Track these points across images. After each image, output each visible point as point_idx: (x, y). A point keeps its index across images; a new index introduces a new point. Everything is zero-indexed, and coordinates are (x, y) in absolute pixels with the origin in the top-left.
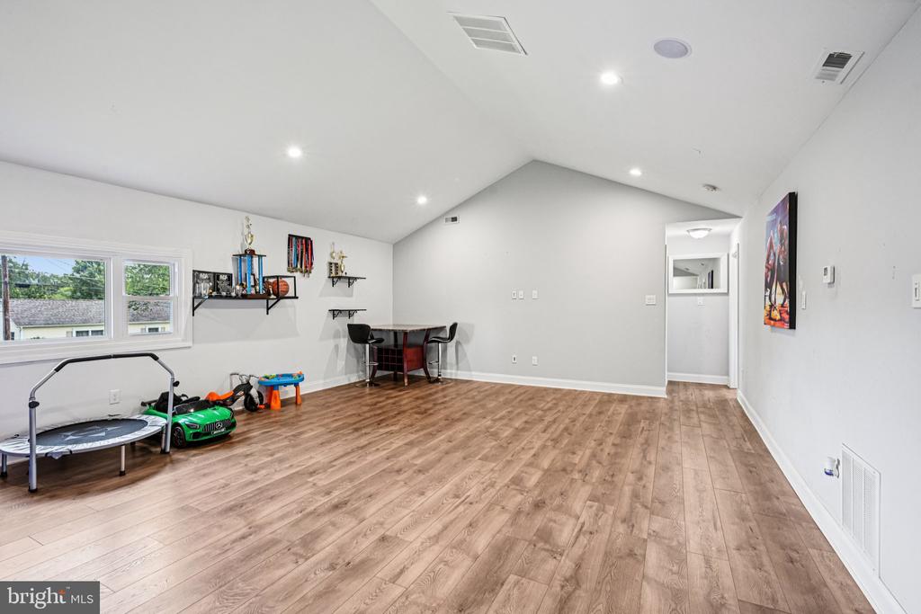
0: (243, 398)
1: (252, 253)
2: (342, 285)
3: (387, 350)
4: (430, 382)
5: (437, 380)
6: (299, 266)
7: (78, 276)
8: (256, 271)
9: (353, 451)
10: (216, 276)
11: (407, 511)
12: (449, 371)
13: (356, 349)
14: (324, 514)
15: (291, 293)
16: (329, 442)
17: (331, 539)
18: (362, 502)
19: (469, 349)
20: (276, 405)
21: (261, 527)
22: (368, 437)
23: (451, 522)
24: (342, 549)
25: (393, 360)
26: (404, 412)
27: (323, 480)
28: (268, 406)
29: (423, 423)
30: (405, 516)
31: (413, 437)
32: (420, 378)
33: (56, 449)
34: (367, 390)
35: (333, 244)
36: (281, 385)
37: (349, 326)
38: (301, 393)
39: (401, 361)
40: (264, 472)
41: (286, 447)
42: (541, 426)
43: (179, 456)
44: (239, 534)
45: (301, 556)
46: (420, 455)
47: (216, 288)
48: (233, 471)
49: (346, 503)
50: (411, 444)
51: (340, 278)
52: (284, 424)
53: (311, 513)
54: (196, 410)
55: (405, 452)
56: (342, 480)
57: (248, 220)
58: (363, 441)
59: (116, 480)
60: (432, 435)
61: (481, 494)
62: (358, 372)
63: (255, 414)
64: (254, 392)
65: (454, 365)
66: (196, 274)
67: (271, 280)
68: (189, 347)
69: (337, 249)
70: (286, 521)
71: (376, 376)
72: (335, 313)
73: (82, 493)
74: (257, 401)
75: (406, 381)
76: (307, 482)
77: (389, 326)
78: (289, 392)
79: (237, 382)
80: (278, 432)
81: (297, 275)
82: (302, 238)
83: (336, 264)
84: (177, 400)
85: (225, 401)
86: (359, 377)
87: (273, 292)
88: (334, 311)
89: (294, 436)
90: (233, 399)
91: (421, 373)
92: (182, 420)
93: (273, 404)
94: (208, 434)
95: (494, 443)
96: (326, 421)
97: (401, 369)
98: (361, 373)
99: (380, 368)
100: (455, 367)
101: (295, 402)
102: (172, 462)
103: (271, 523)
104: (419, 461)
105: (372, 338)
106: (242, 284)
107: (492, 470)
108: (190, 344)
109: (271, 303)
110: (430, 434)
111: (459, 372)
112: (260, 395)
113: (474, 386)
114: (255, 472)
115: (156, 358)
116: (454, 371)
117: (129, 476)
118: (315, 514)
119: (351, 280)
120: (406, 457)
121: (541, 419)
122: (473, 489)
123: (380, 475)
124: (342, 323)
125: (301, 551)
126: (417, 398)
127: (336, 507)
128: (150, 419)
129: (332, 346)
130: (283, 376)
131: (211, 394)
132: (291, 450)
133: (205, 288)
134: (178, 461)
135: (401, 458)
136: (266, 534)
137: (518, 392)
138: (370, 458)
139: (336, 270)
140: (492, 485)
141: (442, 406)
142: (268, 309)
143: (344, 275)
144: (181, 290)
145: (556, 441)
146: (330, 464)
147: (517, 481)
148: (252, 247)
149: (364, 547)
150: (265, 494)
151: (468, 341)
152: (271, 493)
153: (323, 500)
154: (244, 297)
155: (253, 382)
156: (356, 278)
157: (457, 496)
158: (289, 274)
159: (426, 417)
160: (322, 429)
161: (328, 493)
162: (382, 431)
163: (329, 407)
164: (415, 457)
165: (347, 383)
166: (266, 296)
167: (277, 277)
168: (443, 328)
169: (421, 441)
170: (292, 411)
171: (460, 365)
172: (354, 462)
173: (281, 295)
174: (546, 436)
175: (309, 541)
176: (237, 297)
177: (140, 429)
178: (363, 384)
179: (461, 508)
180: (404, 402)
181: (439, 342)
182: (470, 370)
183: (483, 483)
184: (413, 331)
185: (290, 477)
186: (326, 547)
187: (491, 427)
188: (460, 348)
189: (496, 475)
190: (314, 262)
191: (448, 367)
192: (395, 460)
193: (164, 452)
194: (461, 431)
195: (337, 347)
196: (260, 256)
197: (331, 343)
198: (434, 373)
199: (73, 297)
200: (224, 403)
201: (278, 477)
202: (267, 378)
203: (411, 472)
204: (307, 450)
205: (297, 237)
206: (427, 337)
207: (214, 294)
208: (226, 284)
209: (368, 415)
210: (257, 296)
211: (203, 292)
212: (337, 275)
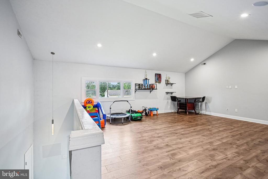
0: (145, 112)
1: (146, 79)
2: (169, 86)
3: (182, 104)
4: (196, 114)
5: (198, 114)
6: (158, 81)
7: (118, 85)
8: (147, 83)
9: (167, 127)
10: (139, 85)
11: (175, 142)
12: (203, 111)
13: (173, 103)
14: (156, 138)
15: (155, 88)
16: (162, 124)
17: (156, 142)
18: (165, 137)
19: (210, 105)
20: (152, 115)
21: (143, 137)
22: (172, 125)
23: (185, 146)
24: (158, 144)
25: (184, 107)
26: (184, 121)
27: (158, 132)
28: (150, 115)
29: (188, 124)
30: (174, 142)
31: (183, 127)
32: (193, 113)
33: (114, 117)
34: (176, 114)
35: (167, 75)
36: (153, 110)
37: (171, 96)
38: (158, 113)
39: (186, 107)
40: (146, 128)
41: (152, 124)
42: (230, 131)
43: (132, 122)
44: (140, 137)
45: (149, 143)
46: (184, 131)
47: (140, 87)
48: (140, 126)
49: (161, 137)
50: (183, 128)
51: (168, 84)
52: (153, 119)
53: (153, 137)
54: (135, 113)
55: (180, 130)
56: (162, 132)
57: (146, 71)
58: (170, 126)
59: (122, 124)
60: (190, 127)
61: (197, 143)
62: (174, 109)
63: (147, 116)
64: (147, 111)
65: (204, 110)
66: (136, 84)
67: (151, 85)
68: (134, 100)
69: (168, 76)
70: (148, 137)
71: (179, 111)
72: (167, 93)
73: (117, 125)
74: (148, 113)
75: (188, 113)
76: (154, 131)
77: (184, 97)
78: (155, 112)
79: (144, 109)
80: (151, 121)
81: (157, 83)
82: (159, 74)
83: (168, 80)
84: (132, 111)
85: (141, 112)
86: (174, 110)
87: (151, 88)
88: (167, 92)
89: (154, 122)
90: (143, 112)
91: (193, 111)
92: (133, 115)
93: (151, 115)
94: (137, 118)
95: (209, 133)
96: (162, 120)
97: (186, 109)
98: (175, 110)
99: (180, 108)
100: (205, 110)
101: (156, 115)
102: (131, 123)
103: (145, 137)
104: (183, 132)
105: (178, 100)
106: (145, 86)
107: (204, 139)
108: (134, 99)
109: (151, 90)
110: (189, 127)
111: (206, 112)
112: (148, 112)
113: (212, 117)
114: (145, 127)
115: (128, 102)
116: (205, 112)
117: (124, 124)
118: (154, 137)
119: (172, 84)
120: (180, 131)
121: (232, 129)
122: (195, 141)
123: (171, 133)
124: (169, 96)
125: (150, 143)
126: (190, 118)
127: (159, 137)
128: (127, 114)
129: (167, 102)
130: (154, 108)
131: (138, 111)
132: (153, 125)
133: (137, 87)
134: (132, 123)
135: (178, 131)
136: (144, 138)
137: (228, 120)
138: (170, 129)
139: (168, 82)
140: (202, 142)
141: (196, 121)
142: (150, 92)
143: (170, 83)
144: (133, 88)
145: (233, 136)
146: (160, 129)
147: (211, 143)
148: (147, 78)
149: (162, 145)
150: (146, 132)
151: (210, 102)
152: (147, 132)
153: (157, 135)
154: (145, 89)
155: (147, 109)
156: (173, 84)
157: (190, 142)
158: (155, 83)
159: (190, 123)
160: (161, 122)
161: (158, 134)
162: (176, 124)
163: (164, 117)
164: (182, 131)
165: (171, 112)
166: (150, 89)
167: (152, 84)
168: (200, 98)
169: (186, 128)
170: (156, 117)
171: (207, 110)
172: (166, 129)
173: (153, 88)
174: (230, 134)
175: (151, 141)
176: (143, 89)
177: (125, 115)
178: (175, 113)
179: (190, 144)
180: (185, 119)
181: (199, 102)
182: (211, 112)
183: (199, 141)
184: (189, 99)
185: (151, 130)
186: (155, 143)
187: (210, 128)
188: (207, 104)
189: (204, 140)
190: (162, 80)
191: (203, 110)
192: (177, 131)
193: (129, 121)
194: (199, 128)
195: (168, 102)
196: (148, 80)
197: (166, 101)
198: (197, 112)
199: (117, 89)
200: (141, 113)
201: (149, 129)
202: (150, 108)
203: (179, 134)
204: (156, 125)
205: (157, 74)
206: (195, 100)
207: (139, 88)
208: (141, 86)
209: (174, 120)
210: (148, 89)
211: (137, 88)
212: (168, 83)
